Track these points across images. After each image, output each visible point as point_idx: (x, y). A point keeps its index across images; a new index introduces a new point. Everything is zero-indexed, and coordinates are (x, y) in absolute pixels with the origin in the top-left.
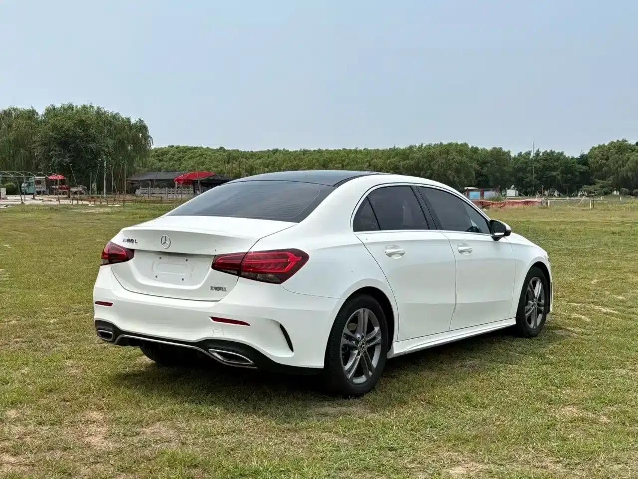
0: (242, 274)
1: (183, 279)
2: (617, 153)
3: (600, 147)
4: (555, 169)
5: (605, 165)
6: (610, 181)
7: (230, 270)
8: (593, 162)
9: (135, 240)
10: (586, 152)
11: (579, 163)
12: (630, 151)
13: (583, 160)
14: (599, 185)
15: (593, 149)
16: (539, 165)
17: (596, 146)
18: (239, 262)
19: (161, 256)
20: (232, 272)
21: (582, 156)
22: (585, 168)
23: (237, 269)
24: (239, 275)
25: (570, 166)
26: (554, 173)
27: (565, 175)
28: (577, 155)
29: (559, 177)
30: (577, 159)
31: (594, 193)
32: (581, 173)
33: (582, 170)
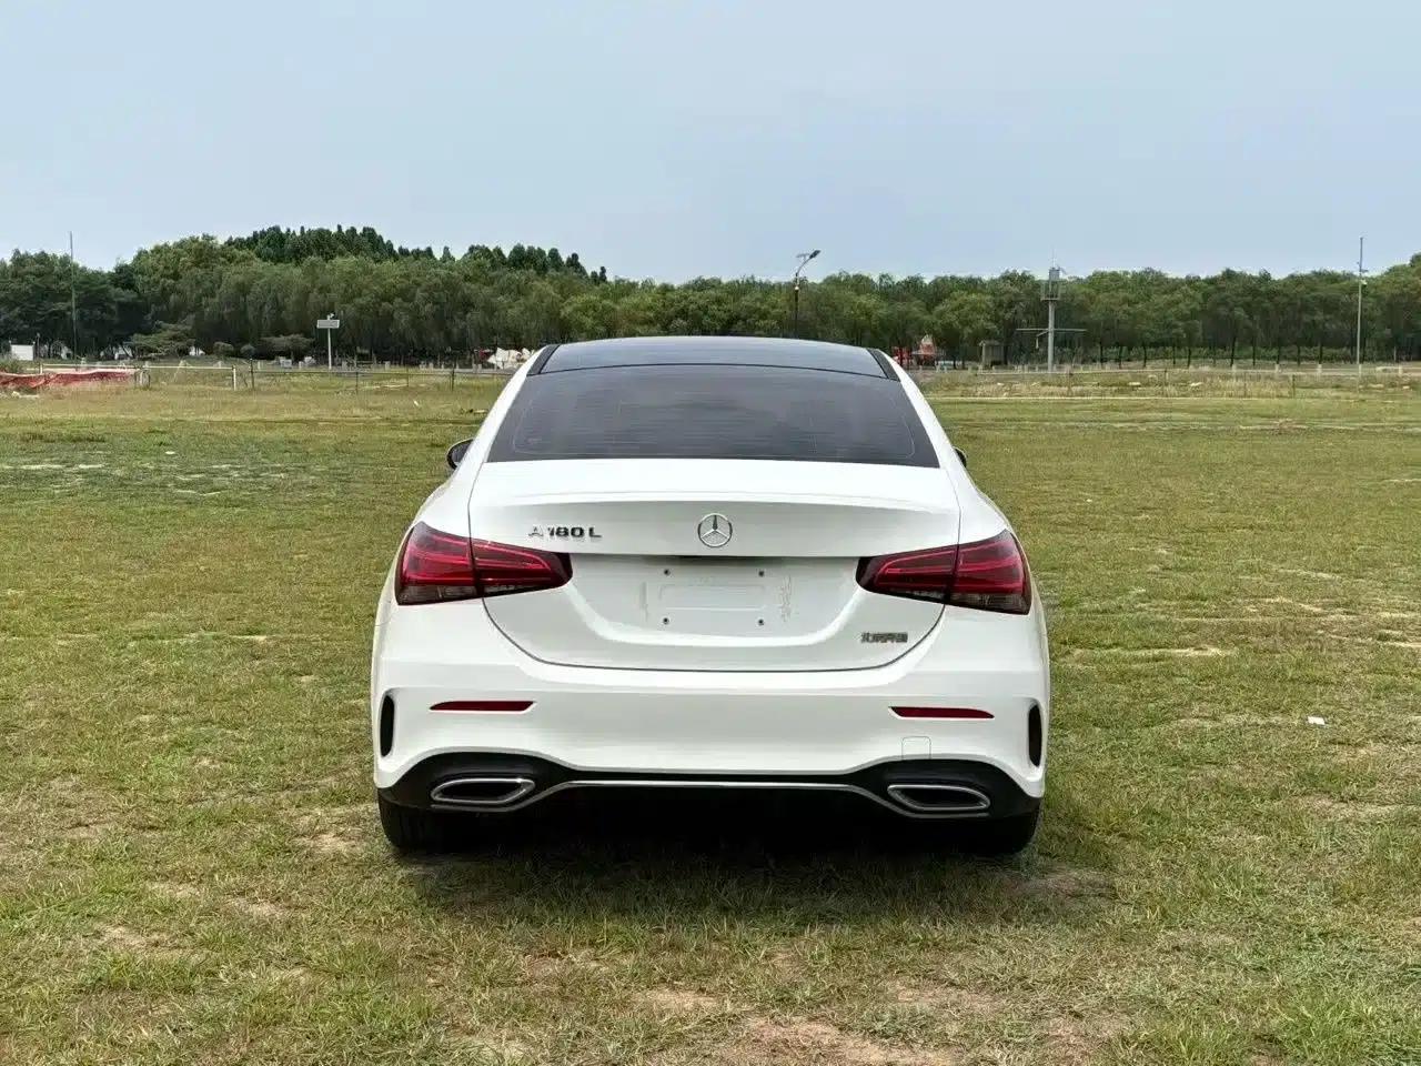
0: (956, 596)
1: (761, 622)
2: (197, 264)
3: (157, 250)
4: (65, 296)
5: (173, 290)
6: (187, 324)
7: (920, 590)
8: (148, 282)
9: (591, 530)
10: (129, 261)
11: (116, 286)
12: (222, 259)
13: (124, 276)
14: (169, 333)
15: (141, 255)
16: (25, 287)
17: (149, 247)
18: (947, 569)
19: (667, 567)
20: (924, 594)
21: (121, 269)
22: (127, 296)
23: (944, 586)
24: (947, 601)
25: (98, 291)
26: (60, 306)
27: (87, 312)
28: (108, 267)
29: (74, 315)
30: (110, 274)
31: (156, 351)
32: (121, 305)
33: (122, 299)
